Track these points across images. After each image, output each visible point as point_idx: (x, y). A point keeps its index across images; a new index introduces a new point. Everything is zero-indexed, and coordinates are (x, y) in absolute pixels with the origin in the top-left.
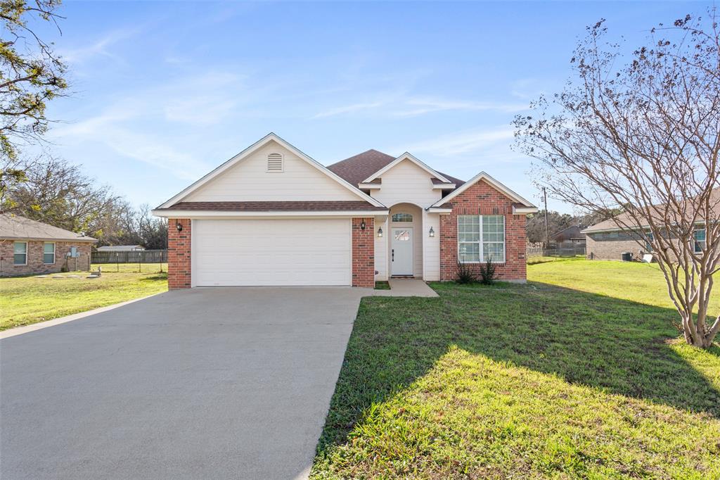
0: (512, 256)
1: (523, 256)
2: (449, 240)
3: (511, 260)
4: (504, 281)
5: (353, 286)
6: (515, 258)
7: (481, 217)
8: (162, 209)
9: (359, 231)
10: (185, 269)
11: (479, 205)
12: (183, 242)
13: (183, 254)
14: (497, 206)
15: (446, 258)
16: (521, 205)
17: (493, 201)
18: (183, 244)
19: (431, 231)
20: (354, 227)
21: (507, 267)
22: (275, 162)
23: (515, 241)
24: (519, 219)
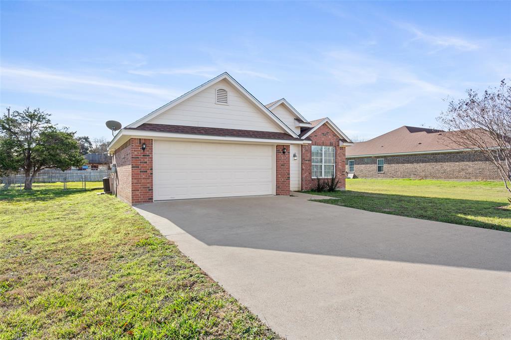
1: (344, 173)
2: (307, 162)
3: (338, 176)
5: (277, 195)
6: (340, 174)
7: (323, 147)
8: (130, 129)
9: (281, 154)
10: (148, 185)
11: (323, 139)
12: (146, 160)
13: (146, 172)
14: (332, 141)
15: (306, 175)
16: (344, 141)
17: (330, 137)
18: (146, 163)
19: (295, 156)
20: (278, 152)
21: (336, 181)
22: (222, 97)
23: (340, 164)
24: (342, 149)
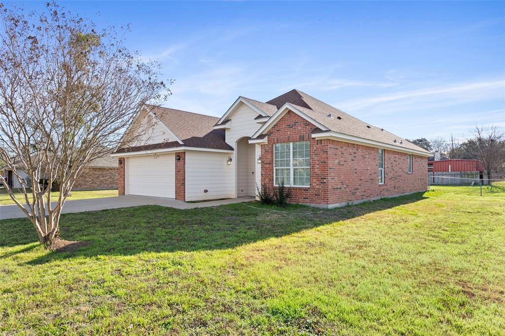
0: (315, 181)
1: (325, 181)
3: (314, 184)
4: (308, 204)
5: (176, 199)
6: (317, 182)
7: (291, 144)
9: (177, 161)
10: (123, 185)
11: (289, 133)
13: (122, 177)
15: (265, 182)
16: (317, 130)
18: (122, 171)
21: (311, 191)
23: (318, 166)
24: (321, 144)
